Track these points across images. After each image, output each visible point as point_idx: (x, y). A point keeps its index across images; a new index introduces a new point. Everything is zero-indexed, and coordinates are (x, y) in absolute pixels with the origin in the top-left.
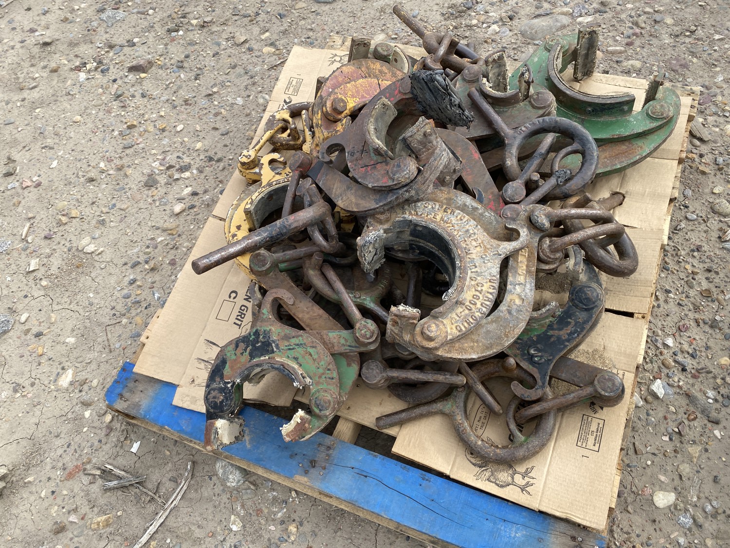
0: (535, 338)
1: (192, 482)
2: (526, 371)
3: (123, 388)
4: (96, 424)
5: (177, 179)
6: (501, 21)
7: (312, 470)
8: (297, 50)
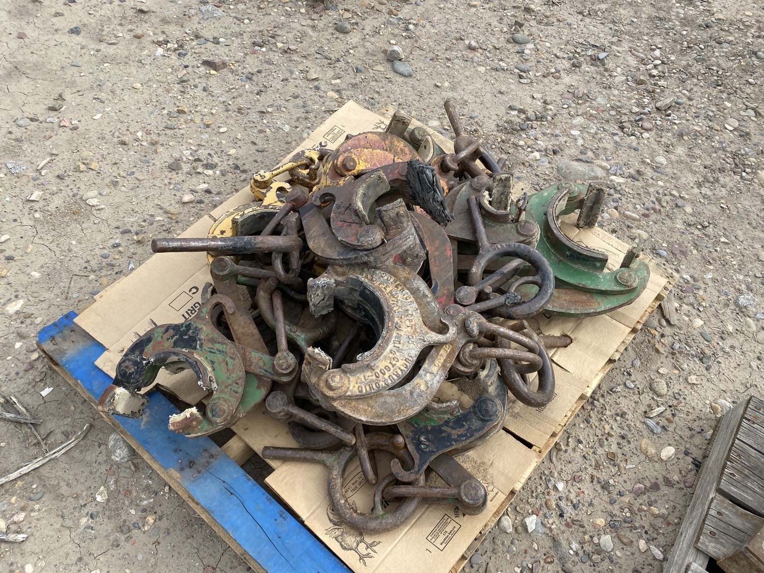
0: (429, 428)
1: (81, 443)
2: (410, 454)
3: (58, 333)
4: (22, 357)
5: (199, 173)
6: (545, 152)
7: (187, 470)
8: (351, 104)
